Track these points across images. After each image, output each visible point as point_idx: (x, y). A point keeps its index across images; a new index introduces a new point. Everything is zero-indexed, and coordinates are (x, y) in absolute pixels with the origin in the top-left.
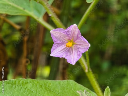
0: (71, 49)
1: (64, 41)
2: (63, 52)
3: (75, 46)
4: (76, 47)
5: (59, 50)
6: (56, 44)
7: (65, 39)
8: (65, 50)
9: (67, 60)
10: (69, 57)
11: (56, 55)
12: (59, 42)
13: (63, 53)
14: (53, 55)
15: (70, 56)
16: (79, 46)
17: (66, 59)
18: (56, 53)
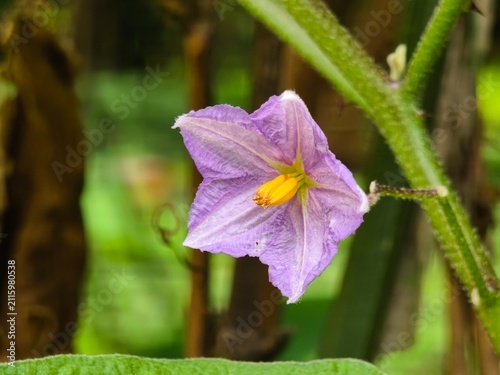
0: (293, 212)
1: (260, 165)
2: (253, 226)
3: (313, 195)
4: (318, 205)
5: (231, 214)
6: (214, 182)
7: (264, 157)
8: (268, 216)
9: (270, 271)
10: (283, 257)
11: (219, 239)
12: (232, 172)
13: (256, 228)
14: (202, 240)
15: (291, 246)
16: (330, 200)
17: (267, 266)
18: (215, 229)
